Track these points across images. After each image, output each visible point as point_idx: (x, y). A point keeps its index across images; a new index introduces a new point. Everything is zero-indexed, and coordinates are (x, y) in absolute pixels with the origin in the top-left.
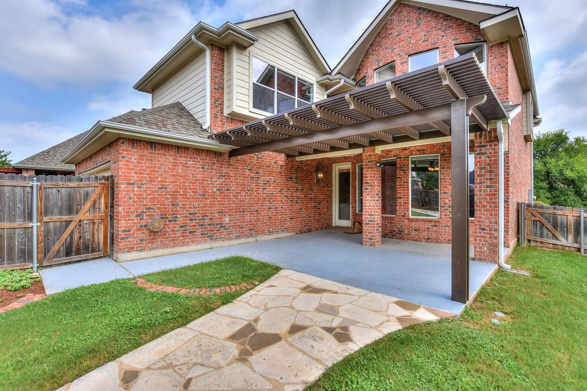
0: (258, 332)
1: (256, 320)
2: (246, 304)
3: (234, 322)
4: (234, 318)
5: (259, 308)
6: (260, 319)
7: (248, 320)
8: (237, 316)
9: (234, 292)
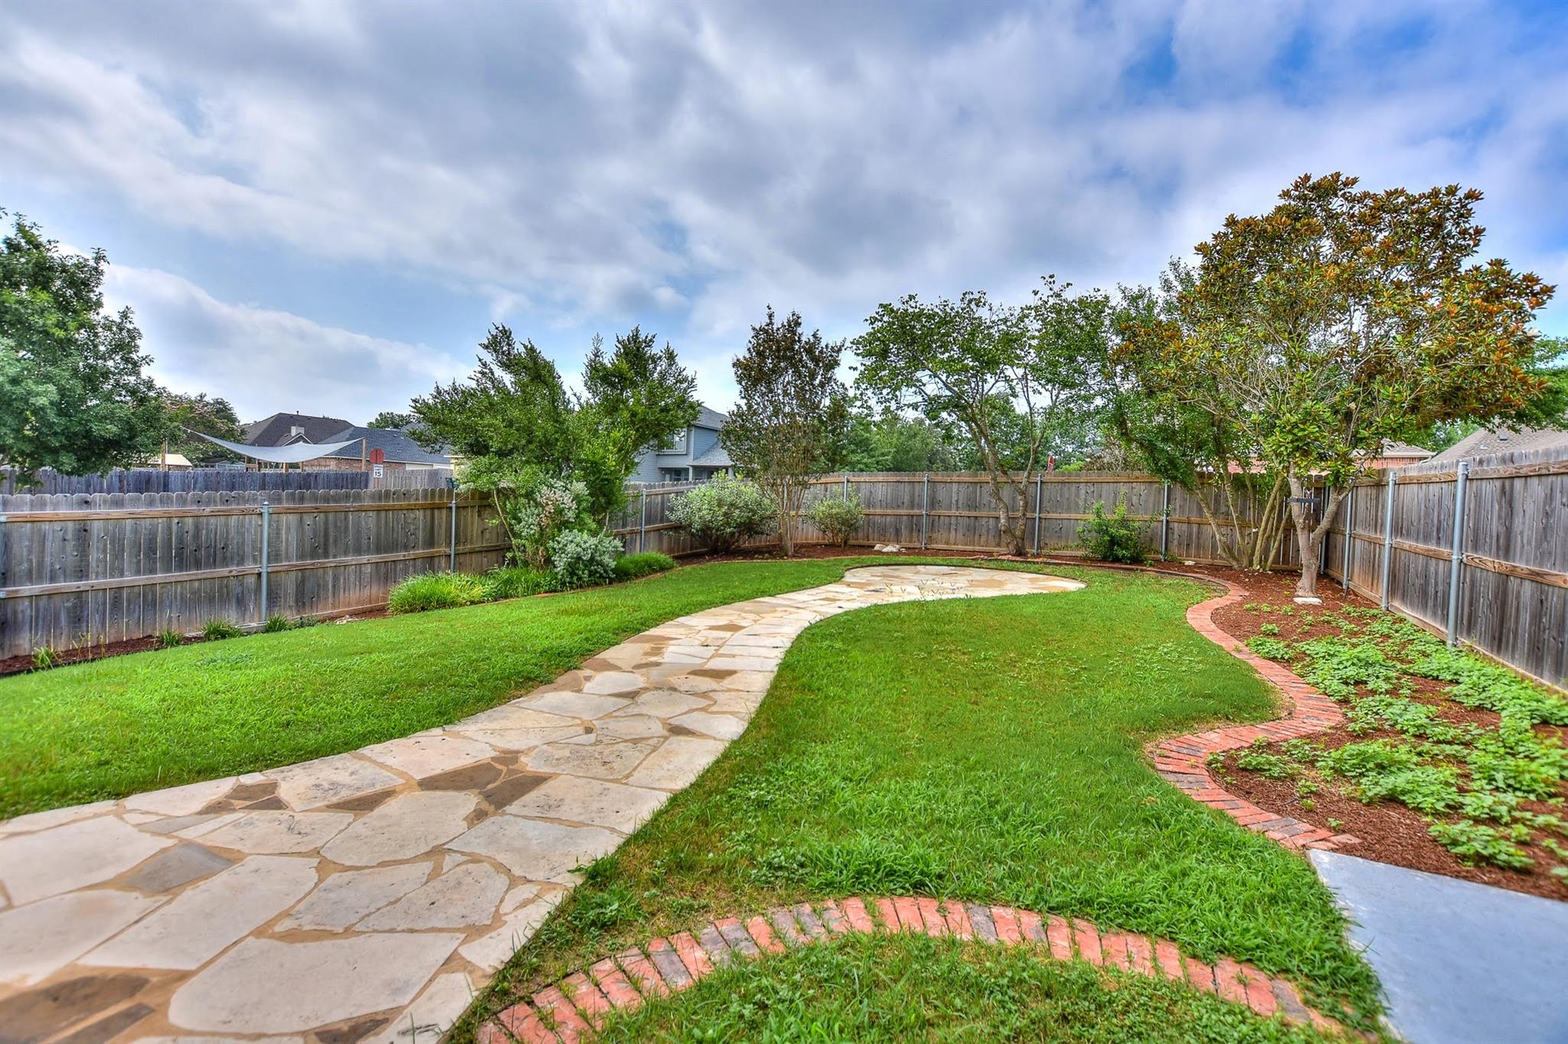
0: (476, 791)
1: (479, 815)
2: (517, 871)
3: (546, 807)
4: (552, 820)
5: (465, 858)
6: (464, 819)
7: (504, 814)
8: (541, 824)
9: (600, 958)
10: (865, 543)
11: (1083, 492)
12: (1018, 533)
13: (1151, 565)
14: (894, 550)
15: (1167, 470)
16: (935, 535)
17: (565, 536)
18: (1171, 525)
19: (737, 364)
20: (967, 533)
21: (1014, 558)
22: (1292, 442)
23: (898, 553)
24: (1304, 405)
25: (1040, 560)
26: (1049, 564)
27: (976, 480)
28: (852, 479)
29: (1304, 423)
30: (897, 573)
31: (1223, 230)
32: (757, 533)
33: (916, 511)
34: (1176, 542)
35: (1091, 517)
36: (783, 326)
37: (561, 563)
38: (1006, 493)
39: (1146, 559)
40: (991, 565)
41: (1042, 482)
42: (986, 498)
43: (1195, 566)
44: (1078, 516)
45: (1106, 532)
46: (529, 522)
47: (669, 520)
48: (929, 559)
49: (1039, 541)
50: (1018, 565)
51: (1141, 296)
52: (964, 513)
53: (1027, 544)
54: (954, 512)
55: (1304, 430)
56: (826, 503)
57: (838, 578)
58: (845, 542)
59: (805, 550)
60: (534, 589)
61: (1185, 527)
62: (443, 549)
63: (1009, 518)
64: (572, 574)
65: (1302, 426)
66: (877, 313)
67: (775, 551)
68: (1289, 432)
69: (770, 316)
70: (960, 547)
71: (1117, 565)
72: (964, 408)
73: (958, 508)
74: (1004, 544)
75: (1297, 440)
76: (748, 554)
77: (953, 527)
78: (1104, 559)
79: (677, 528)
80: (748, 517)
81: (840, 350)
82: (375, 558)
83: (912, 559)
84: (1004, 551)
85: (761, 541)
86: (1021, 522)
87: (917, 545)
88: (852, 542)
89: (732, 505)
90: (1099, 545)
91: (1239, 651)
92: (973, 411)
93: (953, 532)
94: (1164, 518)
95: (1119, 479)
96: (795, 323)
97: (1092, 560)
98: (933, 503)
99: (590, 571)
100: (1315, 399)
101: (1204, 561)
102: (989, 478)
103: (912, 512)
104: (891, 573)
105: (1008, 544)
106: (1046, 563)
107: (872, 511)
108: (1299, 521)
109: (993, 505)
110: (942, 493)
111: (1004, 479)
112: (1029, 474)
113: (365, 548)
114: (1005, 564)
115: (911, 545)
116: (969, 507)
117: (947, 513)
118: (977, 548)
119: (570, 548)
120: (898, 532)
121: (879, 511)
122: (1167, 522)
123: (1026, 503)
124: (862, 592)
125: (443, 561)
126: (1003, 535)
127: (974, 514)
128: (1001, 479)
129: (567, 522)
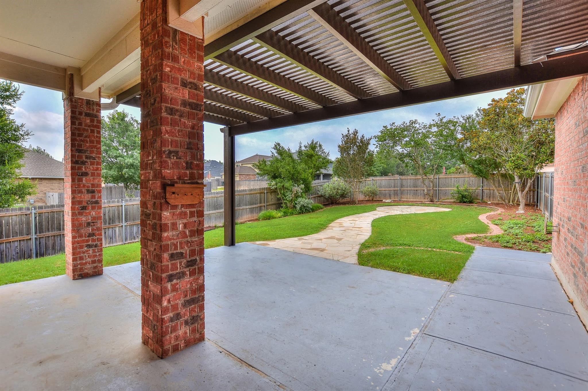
10: (379, 199)
11: (453, 181)
12: (431, 195)
13: (476, 204)
14: (389, 201)
15: (479, 174)
16: (403, 196)
17: (299, 199)
18: (484, 191)
19: (339, 146)
20: (414, 195)
21: (430, 203)
22: (514, 165)
23: (391, 202)
24: (517, 155)
25: (439, 203)
26: (441, 204)
27: (416, 178)
28: (374, 179)
29: (517, 160)
30: (392, 208)
31: (491, 103)
32: (345, 197)
33: (396, 189)
34: (485, 196)
35: (455, 189)
36: (352, 134)
37: (298, 207)
38: (426, 182)
39: (474, 202)
40: (422, 205)
41: (439, 178)
42: (420, 184)
43: (491, 204)
44: (451, 189)
45: (460, 194)
46: (289, 196)
47: (318, 194)
48: (402, 204)
49: (438, 197)
50: (431, 205)
51: (470, 118)
52: (412, 189)
53: (434, 198)
54: (409, 189)
55: (517, 162)
56: (366, 187)
57: (375, 210)
58: (373, 200)
59: (361, 202)
60: (292, 214)
61: (488, 191)
62: (263, 204)
63: (428, 190)
64: (301, 210)
65: (516, 161)
66: (383, 129)
67: (352, 202)
68: (513, 162)
69: (348, 131)
70: (411, 200)
71: (465, 204)
72: (411, 157)
73: (410, 187)
74: (426, 198)
75: (516, 165)
76: (344, 203)
77: (409, 193)
78: (460, 202)
79: (321, 196)
80: (343, 193)
81: (370, 140)
82: (250, 207)
83: (396, 204)
84: (427, 201)
85: (345, 200)
86: (432, 191)
87: (397, 200)
88: (374, 199)
89: (338, 189)
90: (458, 198)
91: (488, 223)
92: (414, 157)
93: (409, 195)
94: (481, 188)
95: (465, 176)
96: (356, 132)
97: (456, 203)
98: (402, 186)
99: (305, 209)
100: (521, 153)
101: (495, 202)
102: (420, 177)
103: (395, 189)
104: (390, 208)
105: (428, 198)
106: (440, 204)
107: (381, 189)
108: (518, 189)
109: (422, 186)
110: (404, 183)
111: (426, 177)
112: (434, 176)
113: (247, 204)
114: (426, 205)
115: (395, 200)
116: (414, 187)
117: (407, 189)
118: (417, 200)
119: (301, 203)
120: (390, 195)
121: (383, 189)
122: (482, 190)
123: (433, 185)
124: (383, 213)
125: (263, 207)
126: (426, 196)
127: (416, 189)
128: (425, 177)
129: (299, 196)
